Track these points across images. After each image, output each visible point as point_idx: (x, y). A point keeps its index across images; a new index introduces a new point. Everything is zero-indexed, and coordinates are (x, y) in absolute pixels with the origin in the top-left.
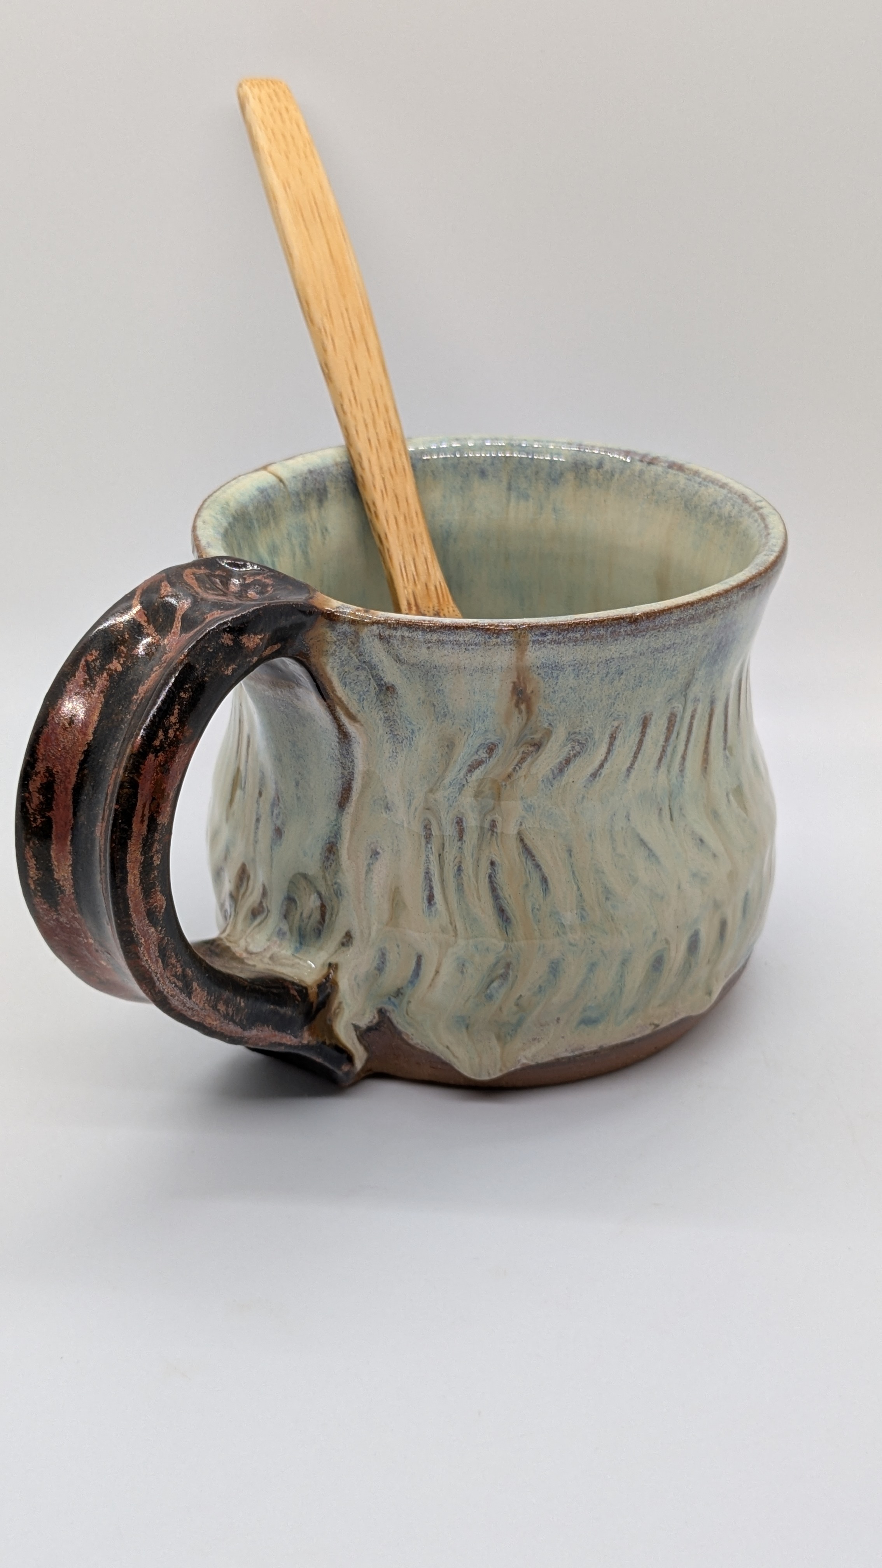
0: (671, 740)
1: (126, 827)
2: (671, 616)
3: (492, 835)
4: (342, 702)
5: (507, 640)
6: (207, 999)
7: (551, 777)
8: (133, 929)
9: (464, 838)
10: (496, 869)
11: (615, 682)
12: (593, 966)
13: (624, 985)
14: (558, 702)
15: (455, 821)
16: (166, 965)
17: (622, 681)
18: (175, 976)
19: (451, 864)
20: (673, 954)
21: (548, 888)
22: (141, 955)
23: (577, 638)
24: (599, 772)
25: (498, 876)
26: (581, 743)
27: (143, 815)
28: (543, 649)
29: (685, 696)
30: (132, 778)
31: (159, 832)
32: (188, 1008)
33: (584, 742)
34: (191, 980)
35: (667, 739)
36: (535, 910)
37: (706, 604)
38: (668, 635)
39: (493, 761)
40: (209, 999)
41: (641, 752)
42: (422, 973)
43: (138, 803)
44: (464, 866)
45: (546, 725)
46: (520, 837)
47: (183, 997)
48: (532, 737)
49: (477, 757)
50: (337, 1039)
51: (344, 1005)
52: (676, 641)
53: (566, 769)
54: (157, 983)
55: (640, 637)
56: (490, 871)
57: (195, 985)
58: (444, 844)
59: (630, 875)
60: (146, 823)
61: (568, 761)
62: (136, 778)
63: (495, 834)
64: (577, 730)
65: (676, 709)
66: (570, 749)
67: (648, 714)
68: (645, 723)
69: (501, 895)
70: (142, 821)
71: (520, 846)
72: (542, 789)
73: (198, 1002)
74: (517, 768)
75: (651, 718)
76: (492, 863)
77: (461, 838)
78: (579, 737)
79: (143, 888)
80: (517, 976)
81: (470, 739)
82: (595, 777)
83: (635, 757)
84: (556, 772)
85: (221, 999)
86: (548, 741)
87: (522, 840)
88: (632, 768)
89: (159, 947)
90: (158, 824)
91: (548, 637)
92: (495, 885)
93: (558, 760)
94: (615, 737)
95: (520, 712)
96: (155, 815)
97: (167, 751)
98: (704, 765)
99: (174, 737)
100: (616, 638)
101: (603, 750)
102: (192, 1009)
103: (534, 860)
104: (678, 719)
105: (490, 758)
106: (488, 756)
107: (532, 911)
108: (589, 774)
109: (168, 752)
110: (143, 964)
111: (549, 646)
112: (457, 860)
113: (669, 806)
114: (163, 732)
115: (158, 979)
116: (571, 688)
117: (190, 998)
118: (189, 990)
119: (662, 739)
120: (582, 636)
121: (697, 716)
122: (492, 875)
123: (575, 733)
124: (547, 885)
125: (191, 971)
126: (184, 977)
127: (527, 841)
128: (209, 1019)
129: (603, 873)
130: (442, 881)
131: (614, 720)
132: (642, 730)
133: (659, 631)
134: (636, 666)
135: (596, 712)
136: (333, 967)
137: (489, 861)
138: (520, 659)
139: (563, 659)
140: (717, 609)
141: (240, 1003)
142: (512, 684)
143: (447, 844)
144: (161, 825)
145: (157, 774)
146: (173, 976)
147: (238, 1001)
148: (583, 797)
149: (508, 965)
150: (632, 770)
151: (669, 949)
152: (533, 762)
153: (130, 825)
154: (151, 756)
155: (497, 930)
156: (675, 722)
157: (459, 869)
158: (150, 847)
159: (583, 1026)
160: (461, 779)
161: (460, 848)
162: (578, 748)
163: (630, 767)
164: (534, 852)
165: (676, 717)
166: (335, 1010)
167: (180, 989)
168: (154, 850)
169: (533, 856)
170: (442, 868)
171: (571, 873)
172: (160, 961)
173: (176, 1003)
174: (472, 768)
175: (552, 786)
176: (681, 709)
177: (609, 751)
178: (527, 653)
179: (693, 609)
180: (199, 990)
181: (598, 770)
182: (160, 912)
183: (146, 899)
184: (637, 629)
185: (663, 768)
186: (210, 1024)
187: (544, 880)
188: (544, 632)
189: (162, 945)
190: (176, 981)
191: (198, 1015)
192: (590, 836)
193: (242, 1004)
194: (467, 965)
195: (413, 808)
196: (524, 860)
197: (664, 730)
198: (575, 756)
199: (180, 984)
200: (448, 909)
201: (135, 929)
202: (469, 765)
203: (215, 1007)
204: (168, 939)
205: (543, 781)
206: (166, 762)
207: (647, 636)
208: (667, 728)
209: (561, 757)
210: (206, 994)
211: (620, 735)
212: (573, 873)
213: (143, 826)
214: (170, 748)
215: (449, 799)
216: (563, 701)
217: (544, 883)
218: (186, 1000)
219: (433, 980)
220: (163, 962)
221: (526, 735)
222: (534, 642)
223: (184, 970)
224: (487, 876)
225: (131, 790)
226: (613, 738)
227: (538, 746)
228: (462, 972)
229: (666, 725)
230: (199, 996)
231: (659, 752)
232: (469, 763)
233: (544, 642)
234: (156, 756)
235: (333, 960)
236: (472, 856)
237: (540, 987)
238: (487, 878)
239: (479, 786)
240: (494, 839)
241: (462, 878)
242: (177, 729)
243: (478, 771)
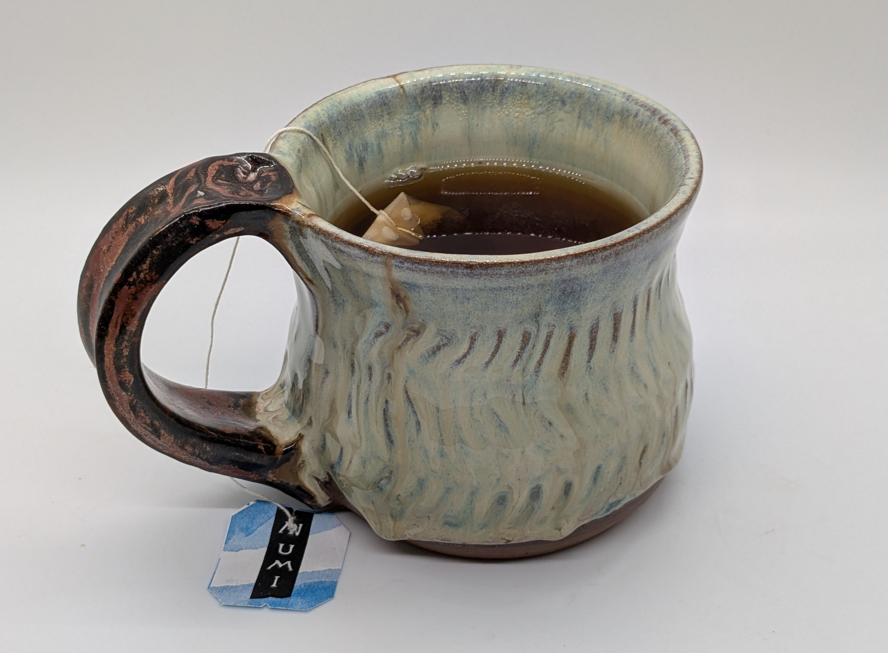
0: (526, 349)
1: (105, 328)
2: (502, 268)
3: (388, 383)
4: (302, 270)
5: (379, 260)
6: (174, 441)
7: (427, 355)
8: (109, 390)
9: (372, 380)
10: (389, 406)
11: (466, 304)
12: (448, 490)
13: (474, 508)
14: (425, 308)
15: (368, 367)
16: (137, 416)
17: (471, 304)
18: (145, 423)
19: (364, 394)
20: (516, 496)
21: (420, 429)
22: (118, 407)
23: (425, 270)
24: (463, 360)
25: (389, 411)
26: (448, 338)
27: (117, 323)
28: (403, 273)
29: (537, 322)
30: (112, 299)
31: (128, 335)
32: (159, 444)
33: (450, 338)
34: (159, 428)
35: (523, 348)
36: (410, 442)
37: (537, 264)
38: (501, 281)
39: (389, 335)
40: (176, 442)
41: (498, 353)
42: (343, 458)
43: (114, 315)
44: (370, 399)
45: (420, 320)
46: (406, 390)
47: (153, 437)
48: (413, 326)
49: (379, 329)
50: (301, 482)
51: (306, 463)
52: (511, 286)
53: (438, 353)
54: (132, 426)
55: (475, 279)
56: (384, 407)
57: (162, 432)
58: (361, 380)
59: (482, 436)
60: (118, 328)
61: (439, 348)
62: (114, 299)
63: (390, 383)
64: (444, 329)
65: (529, 330)
66: (440, 340)
67: (502, 329)
68: (501, 335)
69: (390, 425)
70: (116, 327)
71: (405, 396)
72: (421, 362)
73: (166, 442)
74: (405, 344)
75: (505, 332)
76: (387, 402)
77: (370, 379)
78: (445, 334)
79: (116, 367)
80: (397, 481)
81: (375, 316)
82: (460, 363)
83: (493, 355)
84: (430, 353)
85: (188, 443)
86: (424, 331)
87: (406, 392)
88: (490, 363)
89: (130, 404)
90: (127, 330)
91: (405, 265)
92: (387, 417)
93: (432, 345)
94: (475, 340)
95: (401, 308)
96: (125, 324)
97: (137, 286)
98: (562, 371)
99: (144, 278)
100: (456, 275)
101: (465, 346)
102: (162, 445)
103: (413, 408)
104: (532, 336)
105: (387, 331)
106: (386, 330)
107: (409, 441)
108: (455, 360)
109: (138, 287)
110: (120, 412)
111: (407, 271)
112: (367, 393)
113: (523, 394)
114: (137, 273)
115: (132, 423)
116: (431, 301)
117: (159, 439)
118: (157, 434)
119: (517, 348)
120: (429, 269)
121: (554, 337)
122: (386, 410)
123: (442, 330)
124: (420, 427)
125: (159, 423)
126: (152, 425)
127: (409, 394)
128: (177, 453)
129: (461, 429)
130: (357, 404)
131: (472, 328)
132: (498, 338)
133: (492, 277)
134: (480, 297)
135: (455, 320)
136: (301, 437)
137: (385, 400)
138: (389, 274)
139: (419, 281)
140: (548, 269)
141: (206, 448)
142: (390, 289)
143: (362, 381)
144: (130, 331)
145: (129, 299)
146: (143, 423)
147: (205, 446)
148: (450, 374)
149: (391, 472)
150: (490, 364)
151: (512, 493)
152: (414, 343)
153: (107, 327)
154: (126, 287)
155: (385, 447)
156: (530, 337)
157: (367, 399)
158: (121, 344)
159: (447, 526)
160: (371, 341)
161: (369, 385)
162: (445, 341)
163: (488, 362)
164: (413, 402)
165: (530, 334)
166: (300, 464)
167: (150, 432)
168: (124, 345)
169: (412, 405)
170: (358, 395)
171: (437, 423)
172: (132, 413)
173: (149, 440)
174: (379, 335)
175: (428, 362)
176: (534, 329)
177: (470, 348)
178: (393, 272)
179: (522, 266)
180: (166, 435)
181: (462, 359)
182: (129, 384)
183: (118, 374)
184: (472, 273)
185: (518, 367)
186: (180, 456)
187: (418, 423)
188: (402, 261)
189: (132, 403)
190: (147, 427)
191: (168, 450)
192: (454, 401)
193: (208, 449)
194: (367, 463)
195: (346, 350)
196: (407, 405)
197: (519, 341)
198: (444, 345)
199: (150, 429)
200: (358, 423)
201: (111, 390)
202: (375, 333)
203: (182, 447)
204: (137, 401)
205: (421, 356)
206: (136, 293)
207: (482, 279)
208: (522, 340)
209: (434, 344)
210: (173, 438)
211: (479, 338)
212: (439, 423)
213: (116, 329)
214: (140, 285)
215: (364, 352)
216: (428, 308)
217: (418, 425)
218: (156, 439)
219: (349, 466)
220: (134, 414)
221: (408, 324)
222: (396, 266)
223: (152, 421)
224: (383, 409)
225: (110, 306)
226: (473, 340)
227: (418, 333)
228: (364, 467)
229: (521, 338)
230: (167, 439)
231: (516, 356)
232: (375, 332)
233: (403, 268)
234: (129, 288)
235: (303, 432)
236: (376, 393)
237: (412, 493)
238: (382, 411)
239: (381, 349)
240: (389, 386)
241: (368, 406)
242: (147, 274)
243: (381, 339)
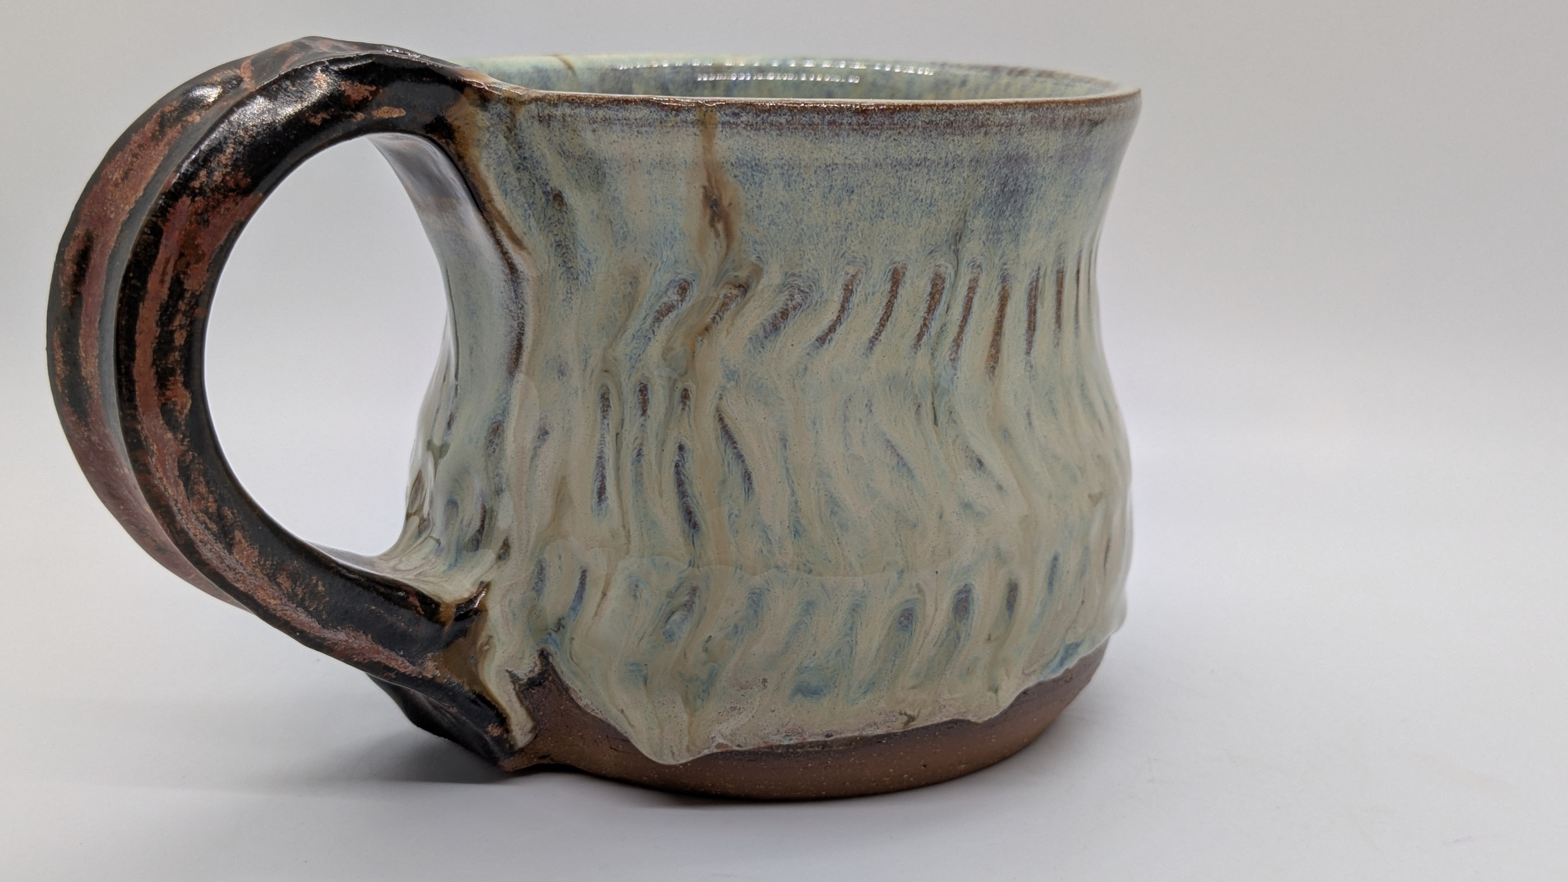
0: (937, 313)
1: (139, 284)
2: (917, 115)
3: (683, 409)
4: (503, 218)
5: (689, 119)
6: (259, 562)
7: (761, 334)
8: (139, 427)
9: (649, 412)
10: (685, 455)
11: (845, 204)
12: (809, 607)
13: (856, 642)
14: (766, 224)
15: (638, 389)
16: (191, 493)
17: (854, 203)
18: (206, 512)
19: (631, 446)
20: (930, 610)
21: (752, 488)
22: (153, 470)
23: (781, 124)
24: (829, 337)
25: (687, 466)
26: (802, 291)
27: (164, 273)
28: (737, 137)
29: (956, 252)
30: (155, 223)
31: (186, 301)
32: (228, 566)
33: (807, 290)
34: (232, 525)
35: (931, 310)
36: (733, 516)
37: (973, 112)
38: (914, 143)
39: (686, 305)
40: (262, 563)
41: (890, 319)
42: (585, 596)
43: (159, 256)
44: (645, 451)
45: (753, 258)
46: (720, 415)
47: (219, 547)
48: (736, 274)
49: (665, 299)
50: (484, 688)
51: (495, 640)
52: (929, 156)
53: (782, 326)
54: (179, 518)
55: (871, 137)
56: (677, 458)
57: (238, 535)
58: (623, 420)
59: (868, 486)
60: (167, 285)
61: (784, 314)
62: (159, 223)
63: (687, 409)
64: (796, 271)
65: (942, 269)
66: (787, 297)
67: (899, 266)
68: (896, 279)
69: (689, 491)
70: (162, 282)
71: (719, 427)
72: (750, 351)
73: (244, 562)
74: (718, 318)
75: (904, 274)
76: (681, 448)
77: (644, 412)
78: (799, 282)
79: (157, 373)
80: (705, 609)
81: (657, 274)
82: (824, 343)
83: (882, 324)
84: (768, 328)
85: (284, 570)
86: (758, 283)
87: (721, 419)
88: (877, 339)
89: (179, 462)
90: (186, 290)
91: (742, 119)
92: (682, 477)
93: (772, 312)
94: (852, 291)
95: (717, 235)
96: (182, 276)
97: (209, 197)
98: (992, 364)
99: (222, 181)
100: (837, 131)
101: (835, 307)
102: (235, 570)
103: (735, 448)
104: (947, 285)
105: (682, 301)
106: (680, 299)
107: (729, 517)
108: (815, 338)
109: (210, 199)
110: (156, 482)
111: (744, 132)
112: (638, 441)
113: (933, 404)
114: (208, 173)
115: (179, 510)
116: (782, 203)
117: (231, 553)
118: (228, 540)
119: (923, 308)
120: (788, 122)
121: (979, 291)
122: (680, 464)
123: (793, 275)
124: (751, 484)
125: (233, 513)
126: (219, 518)
127: (727, 421)
128: (262, 592)
129: (829, 476)
130: (618, 469)
131: (848, 264)
132: (892, 287)
133: (900, 133)
134: (873, 184)
135: (821, 246)
136: (485, 586)
137: (678, 445)
138: (708, 149)
139: (766, 155)
140: (989, 122)
141: (316, 585)
142: (702, 190)
143: (627, 421)
144: (190, 292)
145: (191, 223)
146: (202, 511)
147: (314, 581)
148: (806, 369)
149: (694, 591)
150: (877, 342)
151: (925, 602)
152: (738, 312)
153: (145, 282)
154: (186, 200)
155: (681, 540)
156: (943, 288)
157: (639, 454)
158: (171, 320)
159: (799, 696)
160: (647, 331)
161: (642, 425)
162: (798, 298)
163: (873, 337)
164: (736, 437)
165: (944, 281)
166: (482, 646)
167: (214, 534)
168: (176, 323)
169: (735, 442)
170: (618, 451)
171: (784, 471)
172: (181, 483)
173: (209, 555)
174: (661, 315)
175: (763, 348)
176: (951, 270)
177: (843, 309)
178: (716, 141)
179: (950, 113)
180: (245, 544)
181: (827, 334)
182: (181, 413)
183: (161, 388)
184: (866, 124)
185: (924, 350)
186: (264, 600)
187: (747, 476)
188: (736, 111)
189: (184, 461)
190: (208, 521)
191: (244, 582)
192: (814, 424)
193: (320, 588)
194: (641, 586)
195: (589, 370)
196: (722, 446)
197: (925, 295)
198: (795, 308)
199: (214, 527)
200: (621, 507)
201: (142, 428)
202: (657, 311)
203: (272, 578)
204: (194, 456)
205: (751, 338)
206: (206, 211)
207: (883, 137)
208: (931, 294)
209: (776, 308)
210: (256, 553)
211: (859, 290)
212: (787, 470)
213: (163, 287)
214: (214, 194)
215: (631, 358)
216: (773, 222)
217: (747, 481)
218: (224, 553)
219: (599, 606)
220: (186, 486)
221: (727, 271)
222: (723, 124)
223: (219, 508)
224: (673, 464)
225: (152, 237)
226: (848, 291)
227: (744, 288)
228: (635, 596)
229: (929, 289)
230: (245, 553)
231: (919, 326)
232: (658, 308)
233: (737, 125)
234: (193, 201)
235: (486, 579)
236: (657, 435)
237: (736, 626)
238: (673, 468)
239: (668, 341)
240: (686, 413)
241: (642, 466)
242: (228, 173)
243: (667, 321)
